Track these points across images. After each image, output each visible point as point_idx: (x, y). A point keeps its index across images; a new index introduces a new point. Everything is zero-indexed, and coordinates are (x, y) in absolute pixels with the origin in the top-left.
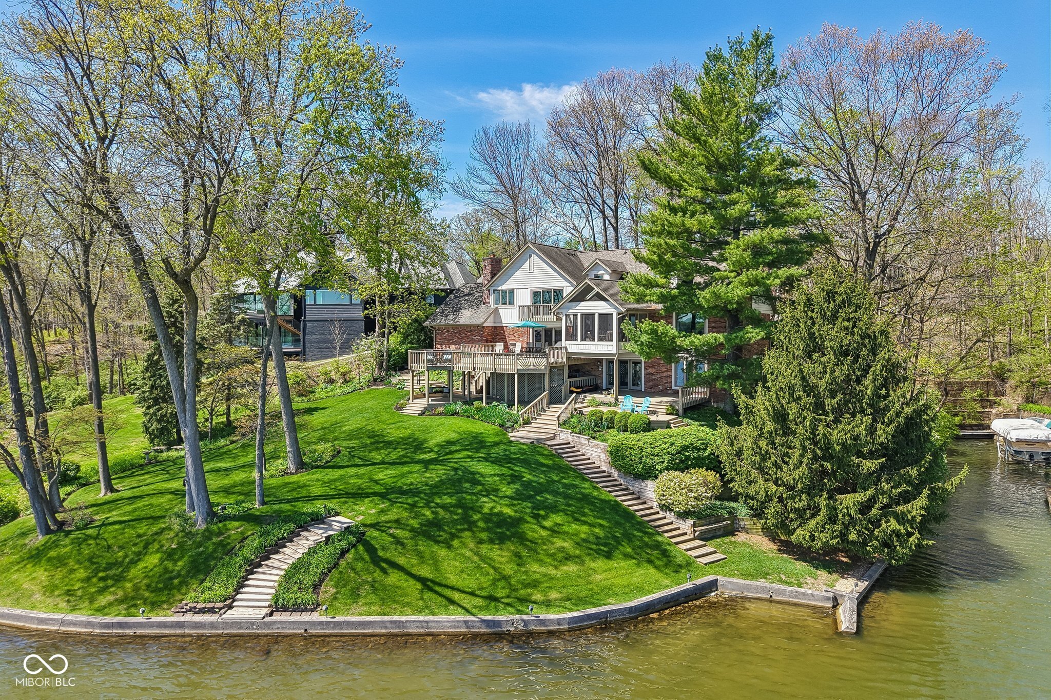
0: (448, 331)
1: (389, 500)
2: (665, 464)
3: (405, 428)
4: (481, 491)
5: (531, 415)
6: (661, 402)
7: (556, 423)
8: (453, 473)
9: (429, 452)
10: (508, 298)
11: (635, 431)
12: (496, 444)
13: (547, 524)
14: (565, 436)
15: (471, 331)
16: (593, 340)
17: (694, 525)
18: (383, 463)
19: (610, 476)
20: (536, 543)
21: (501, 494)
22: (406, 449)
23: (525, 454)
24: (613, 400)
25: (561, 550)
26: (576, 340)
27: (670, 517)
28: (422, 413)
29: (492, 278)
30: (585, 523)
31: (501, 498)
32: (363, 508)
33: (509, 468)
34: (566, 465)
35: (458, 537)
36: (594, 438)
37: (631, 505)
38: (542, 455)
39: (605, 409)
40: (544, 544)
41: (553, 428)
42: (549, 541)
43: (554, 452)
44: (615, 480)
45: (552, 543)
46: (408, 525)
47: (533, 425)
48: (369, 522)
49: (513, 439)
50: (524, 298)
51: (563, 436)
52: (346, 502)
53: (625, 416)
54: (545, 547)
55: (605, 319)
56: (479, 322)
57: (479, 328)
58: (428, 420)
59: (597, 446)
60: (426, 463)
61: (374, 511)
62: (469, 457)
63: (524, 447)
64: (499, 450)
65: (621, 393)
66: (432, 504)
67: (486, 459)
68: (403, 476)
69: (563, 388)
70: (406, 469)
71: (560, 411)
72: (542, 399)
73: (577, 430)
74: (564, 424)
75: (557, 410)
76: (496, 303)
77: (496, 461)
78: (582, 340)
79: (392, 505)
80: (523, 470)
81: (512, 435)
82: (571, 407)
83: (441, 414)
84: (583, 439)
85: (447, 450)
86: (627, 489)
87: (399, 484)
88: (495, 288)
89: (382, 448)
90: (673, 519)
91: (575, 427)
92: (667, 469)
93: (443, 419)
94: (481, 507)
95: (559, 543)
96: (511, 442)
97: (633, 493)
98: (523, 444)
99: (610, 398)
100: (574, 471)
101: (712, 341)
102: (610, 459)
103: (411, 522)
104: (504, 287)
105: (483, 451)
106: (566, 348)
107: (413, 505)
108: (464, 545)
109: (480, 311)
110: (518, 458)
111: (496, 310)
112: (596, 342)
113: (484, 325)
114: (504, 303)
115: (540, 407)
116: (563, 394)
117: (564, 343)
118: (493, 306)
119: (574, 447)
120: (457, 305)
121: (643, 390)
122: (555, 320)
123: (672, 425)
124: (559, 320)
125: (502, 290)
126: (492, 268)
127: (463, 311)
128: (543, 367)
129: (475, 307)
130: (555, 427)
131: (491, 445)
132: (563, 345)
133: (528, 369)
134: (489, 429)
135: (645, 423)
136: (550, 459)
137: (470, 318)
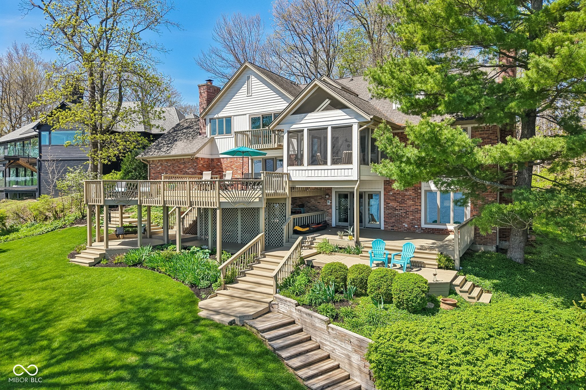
0: (161, 165)
5: (239, 269)
7: (273, 283)
10: (226, 127)
12: (172, 327)
14: (287, 310)
15: (184, 163)
16: (325, 163)
23: (214, 354)
24: (352, 244)
26: (301, 164)
28: (96, 263)
29: (208, 105)
36: (336, 320)
38: (244, 354)
39: (345, 261)
41: (268, 292)
43: (267, 347)
47: (239, 285)
49: (202, 314)
50: (242, 125)
51: (283, 308)
55: (342, 133)
56: (191, 152)
57: (193, 160)
59: (343, 338)
62: (104, 367)
69: (285, 227)
71: (282, 262)
72: (255, 245)
73: (306, 298)
75: (276, 259)
76: (213, 132)
78: (309, 164)
81: (204, 306)
82: (296, 256)
83: (120, 264)
84: (318, 320)
88: (211, 117)
91: (303, 293)
98: (217, 327)
99: (349, 242)
102: (369, 367)
104: (221, 115)
106: (288, 175)
109: (194, 142)
110: (197, 368)
111: (212, 140)
112: (329, 166)
113: (197, 156)
114: (221, 133)
115: (252, 256)
116: (284, 235)
117: (286, 168)
118: (209, 137)
119: (301, 330)
120: (174, 137)
121: (382, 228)
122: (276, 146)
123: (457, 289)
124: (280, 147)
125: (219, 118)
126: (208, 95)
127: (178, 143)
128: (257, 200)
129: (190, 138)
130: (271, 291)
131: (162, 330)
132: (285, 171)
133: (235, 203)
134: (173, 291)
135: (423, 292)
136: (259, 366)
137: (183, 149)
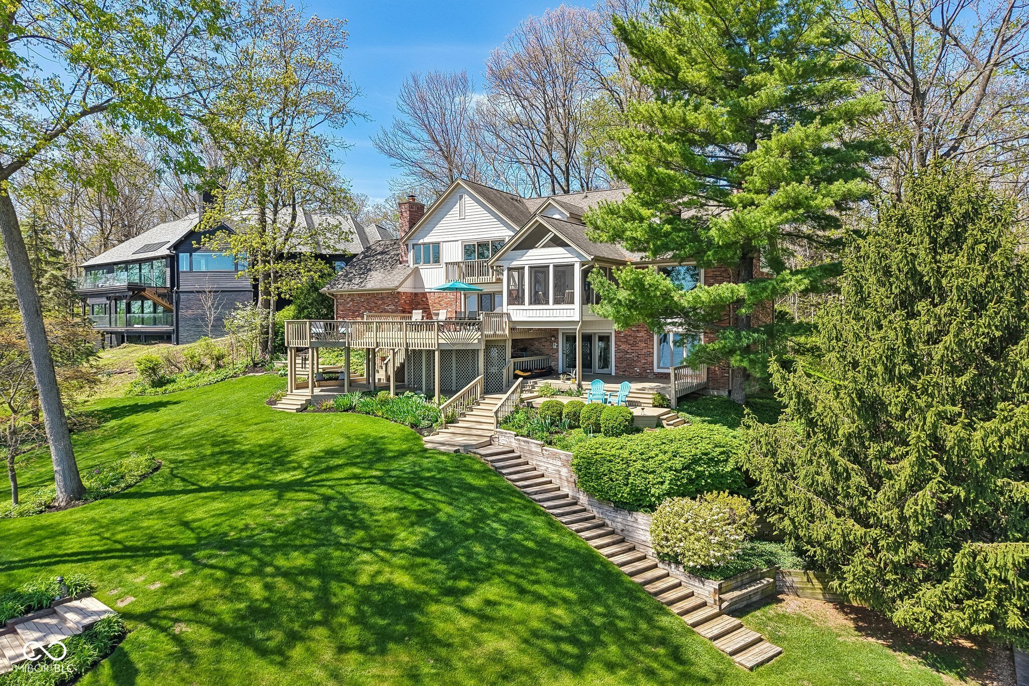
0: (353, 300)
1: (195, 561)
2: (666, 486)
3: (272, 431)
4: (363, 540)
5: (459, 410)
6: (644, 389)
7: (493, 420)
8: (321, 506)
9: (295, 469)
10: (433, 254)
11: (615, 432)
12: (403, 454)
13: (471, 602)
14: (507, 440)
15: (382, 299)
16: (547, 303)
17: (720, 591)
18: (215, 487)
19: (575, 504)
20: (449, 645)
21: (396, 545)
22: (260, 464)
23: (445, 470)
24: (574, 387)
25: (497, 657)
26: (523, 303)
27: (677, 574)
28: (303, 409)
29: (411, 228)
30: (539, 598)
31: (395, 552)
32: (139, 580)
33: (417, 495)
34: (508, 487)
35: (302, 639)
36: (550, 443)
37: (612, 555)
38: (470, 470)
39: (565, 400)
40: (464, 646)
41: (489, 427)
42: (474, 639)
43: (489, 466)
44: (585, 510)
45: (479, 644)
46: (213, 614)
47: (460, 424)
48: (139, 610)
49: (428, 446)
50: (453, 253)
51: (503, 440)
52: (112, 568)
53: (596, 410)
54: (465, 654)
55: (564, 271)
56: (392, 286)
57: (393, 295)
58: (308, 418)
59: (555, 456)
60: (282, 489)
61: (158, 585)
62: (355, 477)
63: (444, 458)
64: (405, 465)
65: (585, 378)
66: (269, 570)
67: (382, 480)
68: (236, 513)
69: (505, 371)
70: (247, 499)
71: (500, 403)
72: (475, 386)
73: (524, 431)
74: (504, 422)
75: (496, 401)
76: (416, 261)
77: (398, 484)
78: (530, 303)
79: (194, 572)
80: (439, 497)
81: (429, 441)
82: (516, 397)
83: (330, 409)
84: (534, 445)
85: (323, 466)
86: (603, 525)
87: (225, 528)
88: (415, 242)
89: (224, 463)
90: (683, 578)
91: (521, 427)
92: (669, 494)
93: (331, 417)
94: (354, 573)
95: (492, 643)
96: (426, 450)
97: (613, 532)
98: (444, 454)
99: (571, 385)
100: (521, 496)
101: (728, 294)
102: (575, 477)
103: (223, 607)
104: (427, 240)
105: (380, 466)
106: (508, 315)
107: (233, 572)
108: (312, 654)
109: (394, 272)
110: (433, 477)
111: (416, 271)
112: (551, 305)
113: (400, 290)
114: (427, 261)
115: (471, 398)
116: (504, 380)
117: (506, 308)
118: (411, 266)
119: (519, 457)
120: (366, 266)
121: (613, 374)
122: (494, 281)
123: (664, 423)
124: (499, 281)
125: (424, 244)
126: (410, 215)
127: (373, 273)
128: (476, 341)
129: (389, 267)
130: (492, 427)
131: (394, 457)
132: (505, 311)
133: (454, 344)
134: (395, 430)
135: (627, 420)
136: (484, 477)
137: (381, 282)
